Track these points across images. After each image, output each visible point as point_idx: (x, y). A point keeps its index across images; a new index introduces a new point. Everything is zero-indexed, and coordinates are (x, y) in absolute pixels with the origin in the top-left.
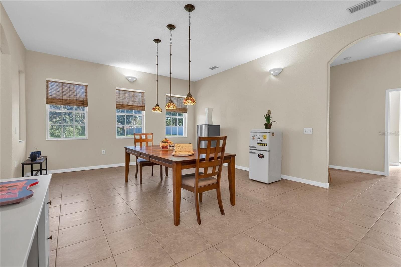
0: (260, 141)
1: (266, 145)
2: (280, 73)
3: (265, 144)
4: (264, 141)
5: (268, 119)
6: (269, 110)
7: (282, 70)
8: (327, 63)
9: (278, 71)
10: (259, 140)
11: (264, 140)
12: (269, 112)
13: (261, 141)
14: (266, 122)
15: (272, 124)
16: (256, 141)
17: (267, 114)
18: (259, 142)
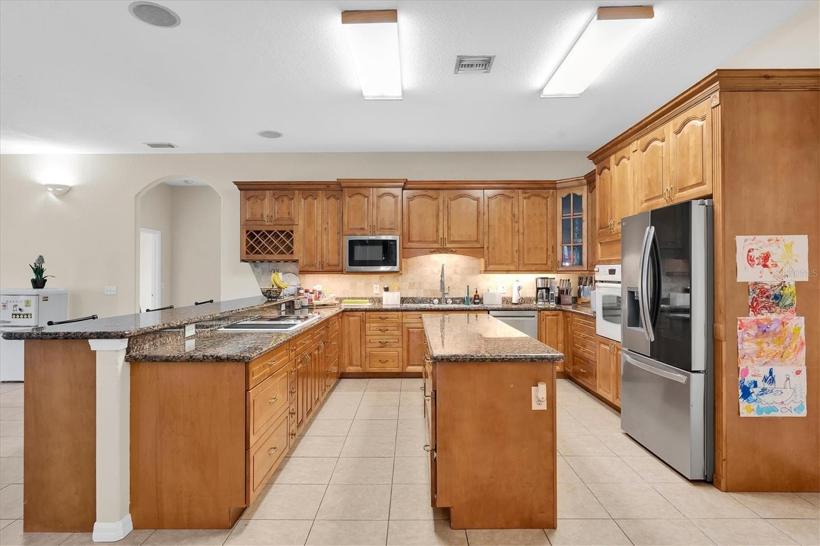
0: (18, 310)
1: (29, 316)
2: (64, 192)
3: (27, 315)
4: (26, 310)
5: (38, 271)
6: (40, 256)
7: (70, 189)
8: (134, 195)
9: (62, 190)
10: (15, 309)
11: (27, 308)
12: (41, 259)
13: (20, 310)
14: (34, 277)
15: (46, 280)
16: (10, 310)
17: (35, 262)
18: (15, 312)
